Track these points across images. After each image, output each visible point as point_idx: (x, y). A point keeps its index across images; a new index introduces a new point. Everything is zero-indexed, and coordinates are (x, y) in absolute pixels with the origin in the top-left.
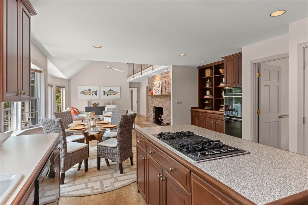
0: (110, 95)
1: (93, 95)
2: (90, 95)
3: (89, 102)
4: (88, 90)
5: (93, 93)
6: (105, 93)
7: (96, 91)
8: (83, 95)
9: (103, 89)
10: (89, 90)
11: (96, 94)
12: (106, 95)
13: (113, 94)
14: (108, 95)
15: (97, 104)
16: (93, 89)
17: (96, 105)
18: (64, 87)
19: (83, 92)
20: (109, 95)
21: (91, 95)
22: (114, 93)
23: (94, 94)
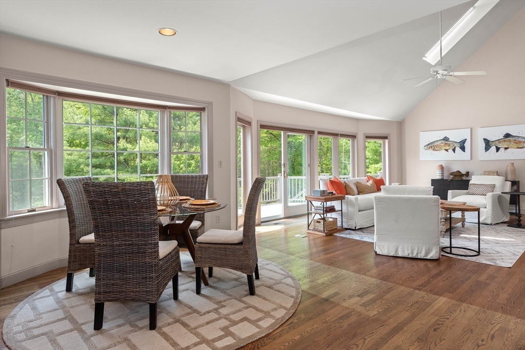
0: (506, 148)
1: (454, 150)
2: (447, 150)
3: (442, 168)
4: (443, 139)
5: (456, 145)
6: (488, 144)
7: (464, 142)
8: (431, 151)
9: (483, 133)
10: (446, 139)
11: (463, 148)
12: (493, 148)
13: (516, 145)
14: (498, 149)
15: (463, 172)
16: (456, 136)
17: (463, 175)
18: (386, 138)
19: (431, 146)
20: (502, 150)
21: (451, 151)
22: (520, 142)
23: (458, 149)
